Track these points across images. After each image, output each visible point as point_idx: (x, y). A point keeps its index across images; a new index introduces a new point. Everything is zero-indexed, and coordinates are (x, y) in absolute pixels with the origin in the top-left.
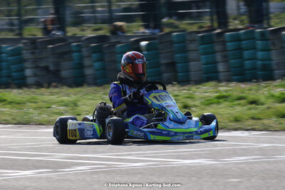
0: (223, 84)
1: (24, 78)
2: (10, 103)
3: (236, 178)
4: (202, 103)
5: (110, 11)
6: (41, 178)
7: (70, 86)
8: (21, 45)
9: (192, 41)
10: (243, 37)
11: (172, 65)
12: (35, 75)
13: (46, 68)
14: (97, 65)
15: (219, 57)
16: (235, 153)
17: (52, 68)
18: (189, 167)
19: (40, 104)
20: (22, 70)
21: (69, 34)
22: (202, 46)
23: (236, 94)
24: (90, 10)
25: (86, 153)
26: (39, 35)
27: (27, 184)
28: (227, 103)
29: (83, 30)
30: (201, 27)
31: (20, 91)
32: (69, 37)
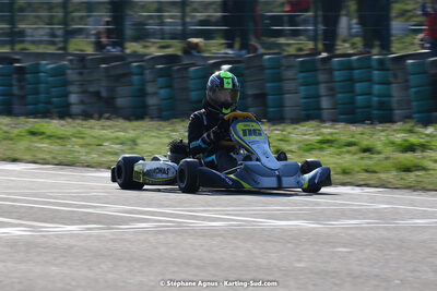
0: (327, 125)
1: (68, 105)
2: (50, 137)
3: (344, 247)
4: (300, 148)
5: (184, 24)
6: (90, 236)
7: (128, 118)
8: (65, 63)
9: (289, 67)
10: (355, 65)
11: (261, 97)
12: (82, 102)
13: (97, 94)
14: (163, 92)
15: (323, 89)
16: (343, 215)
17: (104, 94)
18: (283, 230)
19: (88, 140)
20: (66, 95)
21: (128, 51)
22: (302, 75)
23: (345, 138)
25: (149, 205)
26: (90, 50)
27: (73, 242)
28: (332, 150)
29: (145, 47)
30: (301, 50)
31: (62, 122)
32: (129, 55)
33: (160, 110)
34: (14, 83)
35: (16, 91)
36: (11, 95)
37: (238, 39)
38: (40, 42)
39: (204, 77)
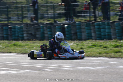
0: (94, 41)
1: (23, 37)
2: (19, 46)
3: (102, 74)
4: (87, 47)
5: (54, 14)
6: (32, 73)
7: (40, 40)
8: (22, 26)
9: (83, 25)
10: (101, 24)
11: (76, 34)
12: (27, 36)
13: (31, 34)
14: (49, 33)
15: (92, 31)
16: (101, 65)
17: (33, 34)
18: (84, 70)
19: (30, 46)
20: (23, 34)
21: (39, 22)
22: (86, 27)
23: (99, 44)
24: (47, 14)
25: (48, 64)
26: (29, 22)
27: (28, 75)
28: (96, 47)
29: (43, 21)
30: (85, 20)
31: (22, 42)
33: (48, 38)
34: (9, 31)
35: (9, 33)
36: (8, 35)
37: (69, 18)
38: (15, 20)
39: (60, 29)
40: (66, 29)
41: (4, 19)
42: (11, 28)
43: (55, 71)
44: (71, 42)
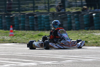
1: (50, 27)
5: (82, 2)
8: (49, 15)
14: (76, 22)
20: (49, 24)
21: (67, 11)
29: (72, 9)
31: (48, 32)
32: (67, 12)
33: (76, 27)
34: (35, 21)
36: (34, 25)
38: (42, 9)
39: (88, 17)
40: (94, 18)
41: (31, 8)
42: (36, 18)
43: (77, 62)
44: (99, 32)
